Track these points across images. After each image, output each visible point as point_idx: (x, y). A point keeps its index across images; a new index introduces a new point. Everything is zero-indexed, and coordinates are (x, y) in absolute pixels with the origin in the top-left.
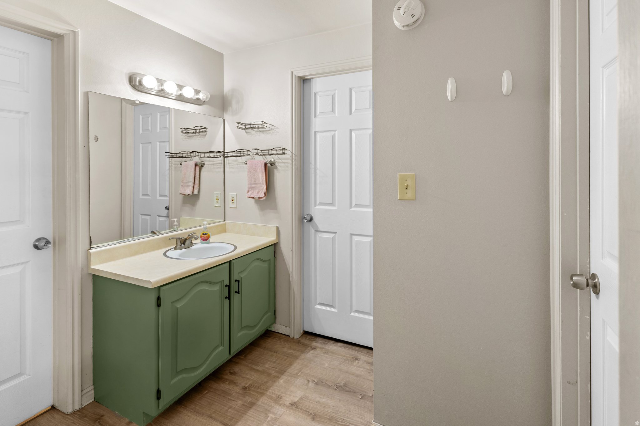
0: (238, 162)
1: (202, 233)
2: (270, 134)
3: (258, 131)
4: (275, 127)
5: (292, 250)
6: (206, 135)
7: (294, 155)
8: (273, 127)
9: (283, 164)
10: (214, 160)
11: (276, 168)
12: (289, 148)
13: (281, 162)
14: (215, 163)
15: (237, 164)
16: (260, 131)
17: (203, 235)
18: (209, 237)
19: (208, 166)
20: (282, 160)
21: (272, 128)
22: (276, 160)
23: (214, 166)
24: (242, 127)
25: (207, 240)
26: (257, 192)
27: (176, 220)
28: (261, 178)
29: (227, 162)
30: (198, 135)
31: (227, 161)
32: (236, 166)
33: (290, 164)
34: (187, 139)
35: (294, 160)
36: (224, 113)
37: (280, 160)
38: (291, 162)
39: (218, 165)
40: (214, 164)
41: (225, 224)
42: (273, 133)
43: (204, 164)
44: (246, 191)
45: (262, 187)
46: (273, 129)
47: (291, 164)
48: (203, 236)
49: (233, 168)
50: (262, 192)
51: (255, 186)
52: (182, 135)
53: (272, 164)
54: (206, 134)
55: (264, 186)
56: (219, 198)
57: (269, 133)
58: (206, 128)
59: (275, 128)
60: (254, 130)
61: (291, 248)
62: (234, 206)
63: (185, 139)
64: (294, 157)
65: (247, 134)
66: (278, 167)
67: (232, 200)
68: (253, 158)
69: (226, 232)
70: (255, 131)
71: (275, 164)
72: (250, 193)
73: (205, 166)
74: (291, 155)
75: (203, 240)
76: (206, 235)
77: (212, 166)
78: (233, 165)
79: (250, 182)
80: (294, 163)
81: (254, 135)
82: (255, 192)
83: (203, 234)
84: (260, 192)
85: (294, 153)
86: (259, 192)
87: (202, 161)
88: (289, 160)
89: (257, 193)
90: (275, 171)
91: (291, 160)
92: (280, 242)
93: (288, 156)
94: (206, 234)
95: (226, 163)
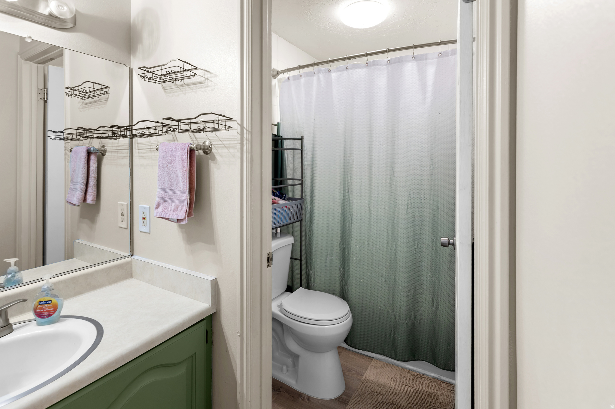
0: (151, 147)
1: (38, 300)
2: (203, 90)
3: (182, 86)
4: (211, 73)
5: (241, 336)
6: (107, 100)
7: (245, 131)
8: (207, 75)
9: (225, 150)
10: (118, 143)
11: (214, 159)
12: (236, 116)
13: (223, 147)
14: (119, 148)
15: (151, 151)
16: (186, 85)
17: (39, 306)
18: (55, 308)
19: (110, 154)
20: (224, 142)
21: (206, 77)
22: (213, 143)
23: (119, 155)
24: (146, 74)
25: (50, 316)
26: (173, 208)
27: (12, 261)
28: (180, 178)
29: (137, 148)
30: (98, 101)
31: (136, 146)
32: (149, 154)
33: (238, 151)
34: (85, 109)
35: (245, 142)
36: (132, 56)
37: (220, 143)
38: (239, 146)
39: (123, 153)
40: (118, 151)
41: (130, 263)
42: (208, 87)
43: (105, 151)
44: (155, 205)
45: (183, 198)
46: (208, 79)
47: (240, 150)
48: (41, 308)
49: (145, 158)
50: (182, 208)
51: (170, 194)
52: (79, 103)
53: (207, 150)
54: (108, 98)
55: (185, 196)
56: (125, 213)
57: (202, 88)
58: (107, 87)
59: (212, 75)
60: (177, 82)
61: (239, 331)
62: (146, 230)
63: (83, 108)
64: (245, 136)
65: (165, 92)
66: (218, 157)
67: (144, 219)
68: (175, 138)
69: (132, 277)
70: (178, 86)
71: (211, 151)
72: (160, 209)
73: (107, 154)
74: (239, 130)
75: (40, 317)
76: (48, 305)
77: (116, 154)
78: (144, 153)
79: (162, 187)
80: (245, 148)
81: (176, 94)
82: (170, 206)
83: (40, 303)
84: (180, 208)
85: (245, 126)
86: (178, 207)
87: (103, 147)
88: (236, 142)
89: (175, 210)
90: (212, 165)
91: (240, 142)
92: (220, 311)
93: (233, 134)
94: (48, 302)
95: (135, 148)
